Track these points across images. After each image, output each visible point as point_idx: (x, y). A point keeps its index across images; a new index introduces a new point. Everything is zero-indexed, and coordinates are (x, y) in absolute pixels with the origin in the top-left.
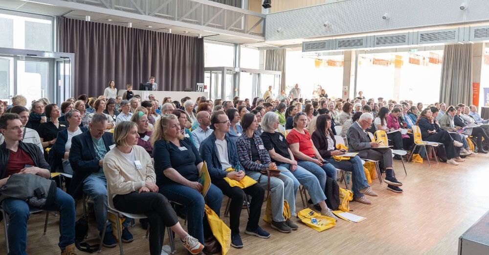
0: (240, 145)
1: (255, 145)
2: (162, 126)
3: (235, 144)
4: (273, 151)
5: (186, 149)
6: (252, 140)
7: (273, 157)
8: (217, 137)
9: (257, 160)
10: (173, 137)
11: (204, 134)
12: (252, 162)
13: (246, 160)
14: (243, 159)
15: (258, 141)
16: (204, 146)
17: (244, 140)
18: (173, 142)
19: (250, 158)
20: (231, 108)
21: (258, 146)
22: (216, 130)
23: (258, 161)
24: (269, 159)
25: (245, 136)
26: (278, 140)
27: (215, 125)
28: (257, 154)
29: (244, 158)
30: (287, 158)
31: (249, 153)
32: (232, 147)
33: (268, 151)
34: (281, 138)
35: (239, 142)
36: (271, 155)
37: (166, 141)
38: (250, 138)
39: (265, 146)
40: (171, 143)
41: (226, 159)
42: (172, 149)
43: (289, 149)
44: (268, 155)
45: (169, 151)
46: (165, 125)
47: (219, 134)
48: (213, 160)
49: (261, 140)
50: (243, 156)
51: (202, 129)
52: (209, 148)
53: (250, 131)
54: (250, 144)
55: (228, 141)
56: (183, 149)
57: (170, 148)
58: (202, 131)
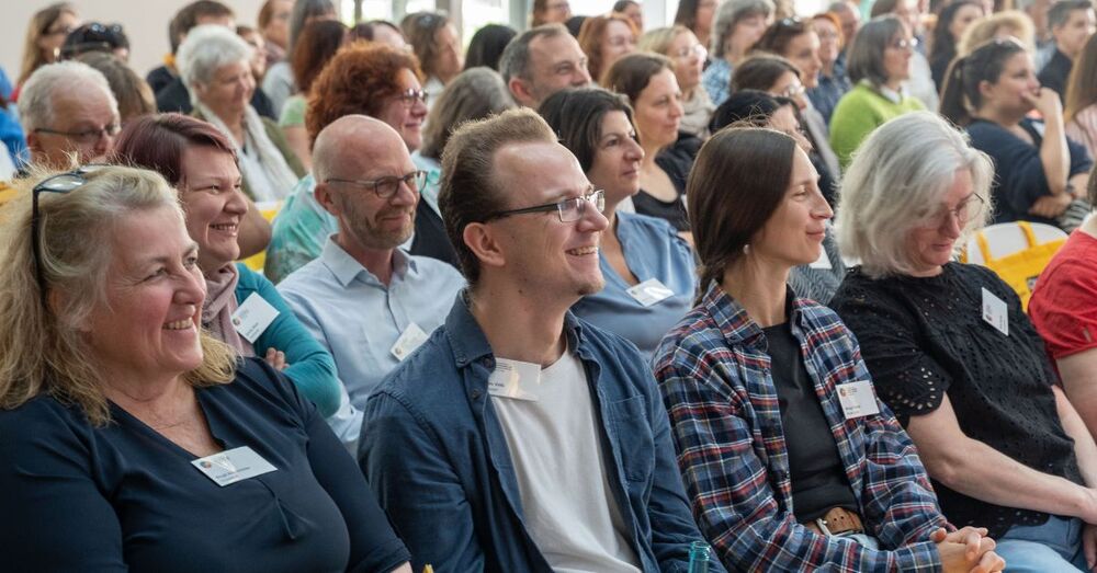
0: (695, 396)
1: (809, 381)
2: (40, 277)
3: (652, 382)
4: (943, 422)
5: (266, 467)
6: (783, 339)
7: (949, 472)
8: (496, 340)
9: (832, 505)
10: (146, 372)
11: (378, 300)
12: (797, 534)
13: (749, 515)
14: (724, 513)
15: (831, 349)
16: (392, 424)
17: (722, 350)
18: (142, 415)
19: (779, 496)
20: (564, 81)
21: (830, 392)
22: (487, 277)
23: (837, 513)
24: (924, 498)
25: (722, 318)
26: (970, 330)
27: (473, 234)
28: (827, 463)
29: (735, 499)
30: (1057, 472)
31: (762, 450)
32: (628, 408)
33: (904, 423)
34: (995, 312)
35: (682, 372)
36: (931, 455)
37: (77, 408)
38: (767, 330)
39: (881, 393)
40: (124, 422)
41: (593, 522)
42: (140, 480)
43: (1058, 393)
44: (911, 460)
45: (112, 497)
46: (78, 257)
47: (510, 314)
48: (483, 540)
49: (848, 338)
50: (725, 481)
51: (358, 268)
52: (439, 442)
53: (762, 272)
54: (767, 382)
55: (590, 370)
56: (233, 466)
57: (125, 464)
58: (358, 279)
